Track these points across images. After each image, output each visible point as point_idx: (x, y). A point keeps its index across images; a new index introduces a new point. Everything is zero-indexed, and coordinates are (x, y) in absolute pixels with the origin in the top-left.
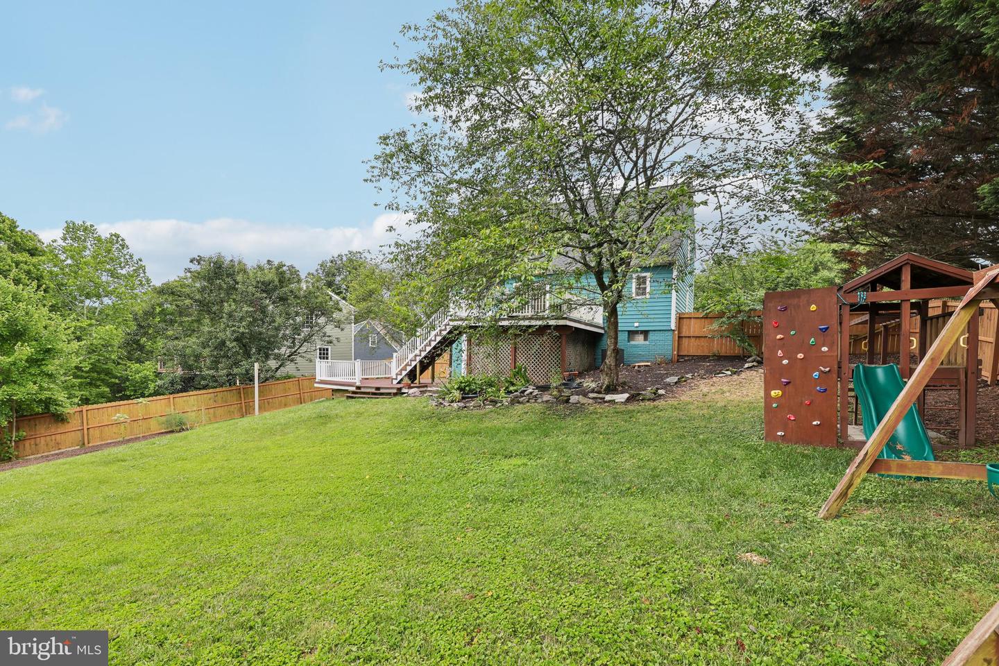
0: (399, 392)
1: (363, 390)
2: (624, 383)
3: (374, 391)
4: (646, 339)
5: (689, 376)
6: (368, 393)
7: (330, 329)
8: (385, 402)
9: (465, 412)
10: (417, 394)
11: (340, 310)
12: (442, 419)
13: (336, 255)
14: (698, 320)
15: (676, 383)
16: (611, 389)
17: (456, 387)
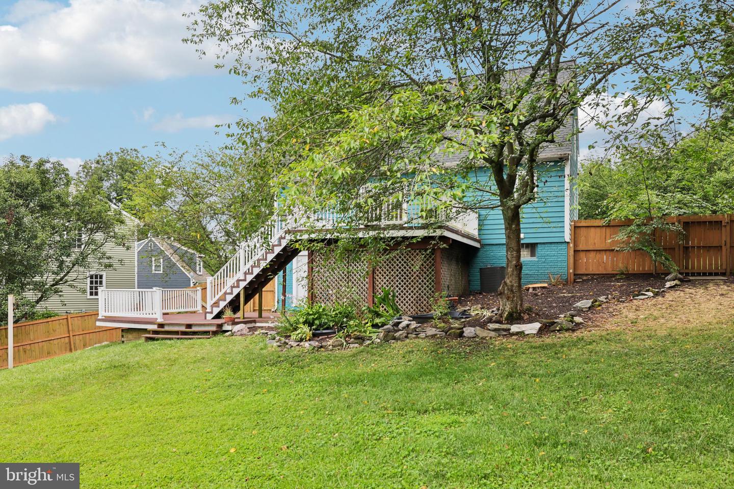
0: (220, 331)
1: (167, 328)
2: (529, 310)
3: (183, 329)
4: (533, 254)
5: (602, 298)
6: (177, 333)
7: (110, 248)
8: (202, 344)
9: (324, 353)
10: (245, 332)
11: (122, 222)
12: (296, 363)
13: (103, 154)
14: (598, 230)
15: (589, 308)
16: (514, 318)
17: (301, 320)
